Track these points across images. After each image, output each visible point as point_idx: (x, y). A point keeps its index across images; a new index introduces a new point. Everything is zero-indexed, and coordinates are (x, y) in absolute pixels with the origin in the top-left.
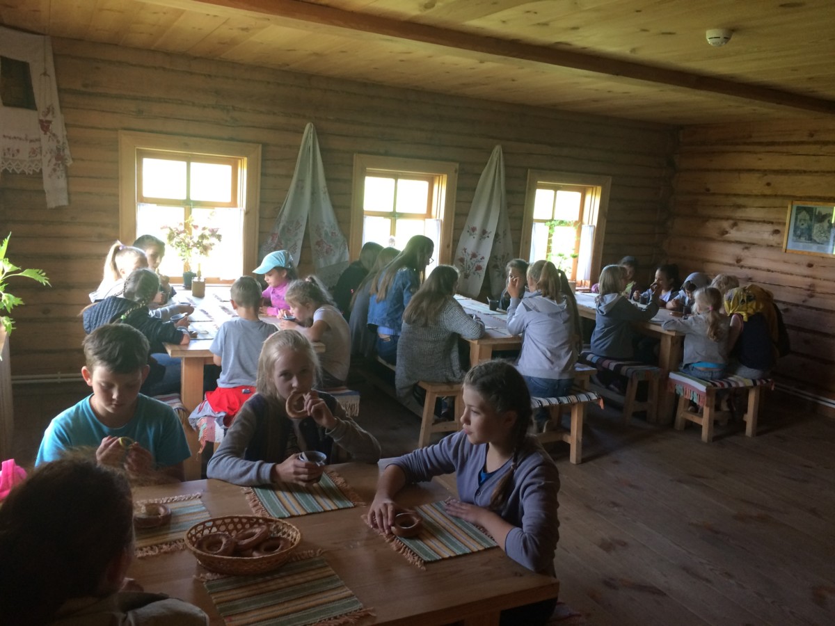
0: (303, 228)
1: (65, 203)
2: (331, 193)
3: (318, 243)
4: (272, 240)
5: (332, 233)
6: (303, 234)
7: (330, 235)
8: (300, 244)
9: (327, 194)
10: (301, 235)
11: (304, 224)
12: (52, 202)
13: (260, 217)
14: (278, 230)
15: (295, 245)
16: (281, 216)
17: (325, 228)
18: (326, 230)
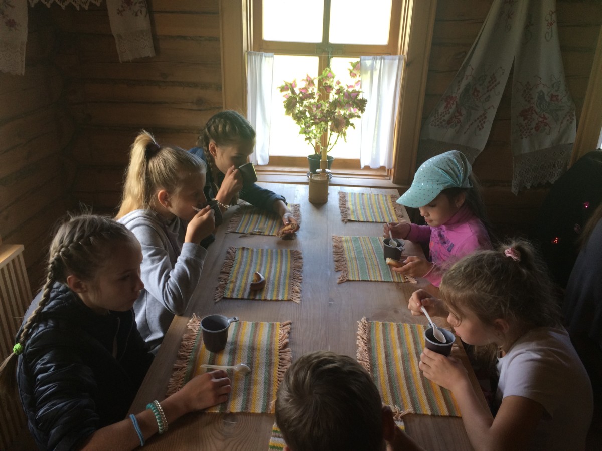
0: (501, 89)
1: (148, 52)
2: (562, 24)
3: (525, 114)
4: (446, 107)
5: (552, 96)
6: (500, 97)
7: (547, 99)
8: (492, 114)
9: (555, 26)
10: (496, 101)
11: (503, 80)
12: (126, 52)
13: (430, 70)
14: (457, 93)
15: (484, 116)
16: (464, 68)
17: (541, 87)
18: (541, 91)
